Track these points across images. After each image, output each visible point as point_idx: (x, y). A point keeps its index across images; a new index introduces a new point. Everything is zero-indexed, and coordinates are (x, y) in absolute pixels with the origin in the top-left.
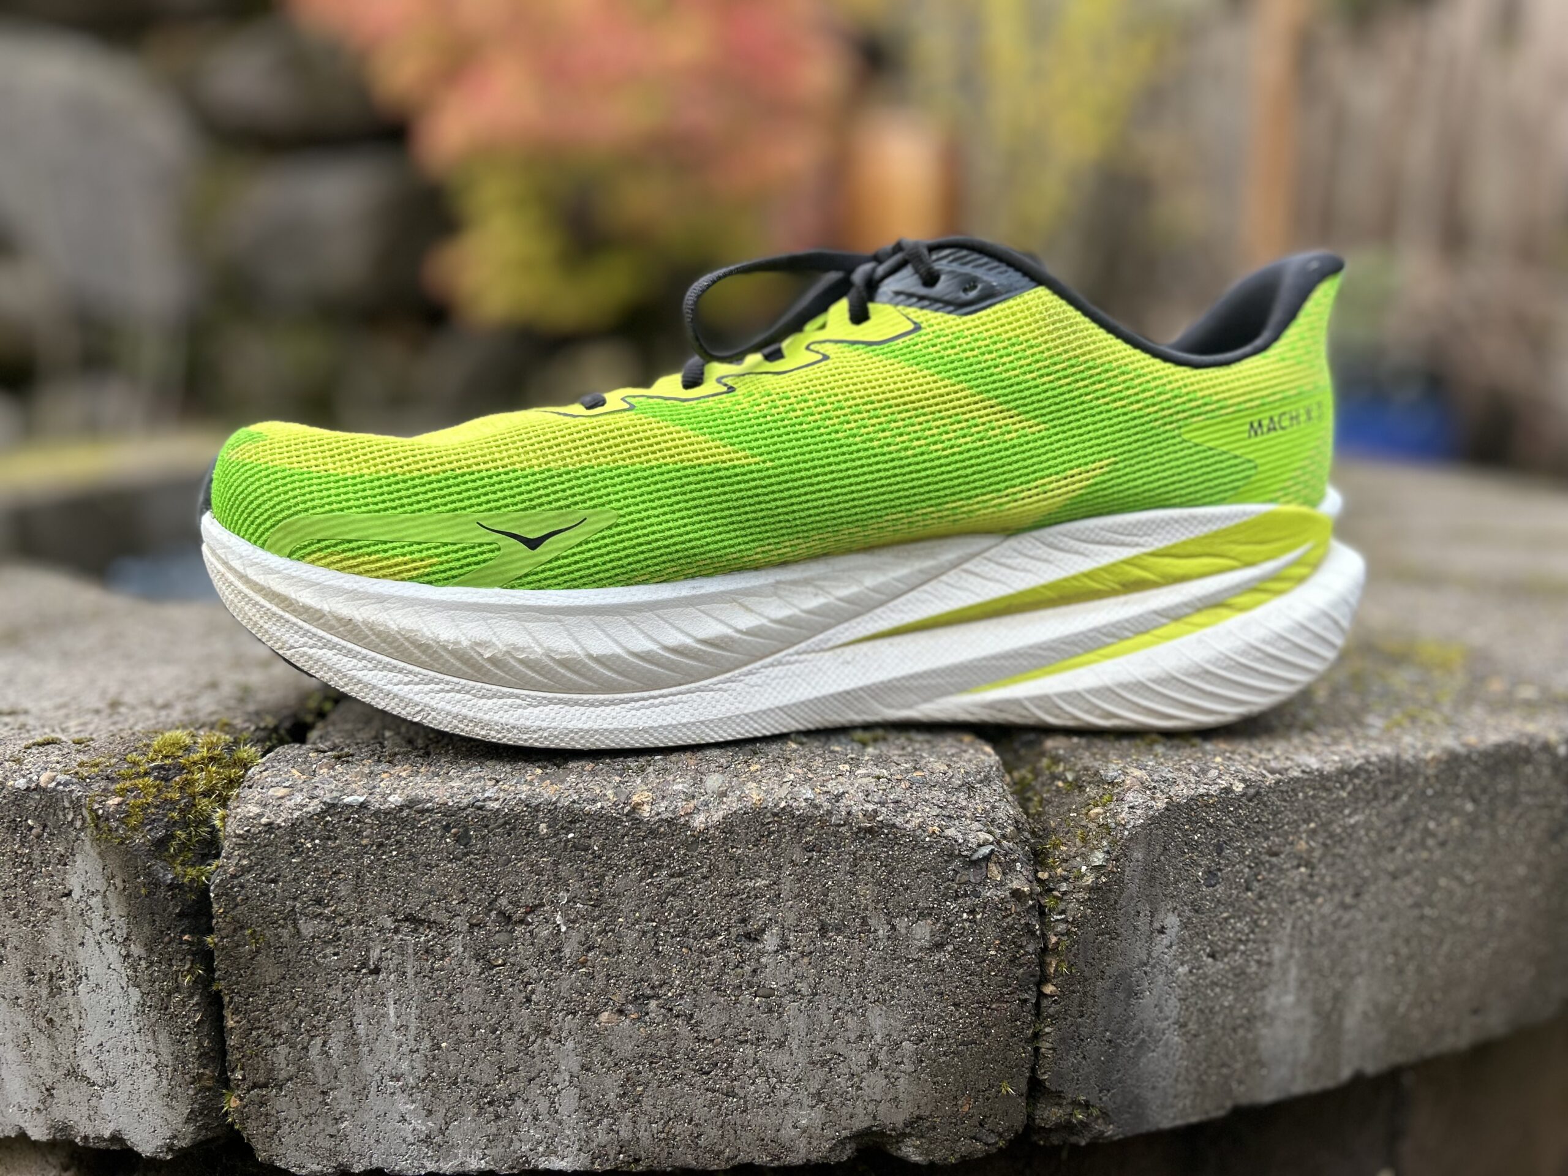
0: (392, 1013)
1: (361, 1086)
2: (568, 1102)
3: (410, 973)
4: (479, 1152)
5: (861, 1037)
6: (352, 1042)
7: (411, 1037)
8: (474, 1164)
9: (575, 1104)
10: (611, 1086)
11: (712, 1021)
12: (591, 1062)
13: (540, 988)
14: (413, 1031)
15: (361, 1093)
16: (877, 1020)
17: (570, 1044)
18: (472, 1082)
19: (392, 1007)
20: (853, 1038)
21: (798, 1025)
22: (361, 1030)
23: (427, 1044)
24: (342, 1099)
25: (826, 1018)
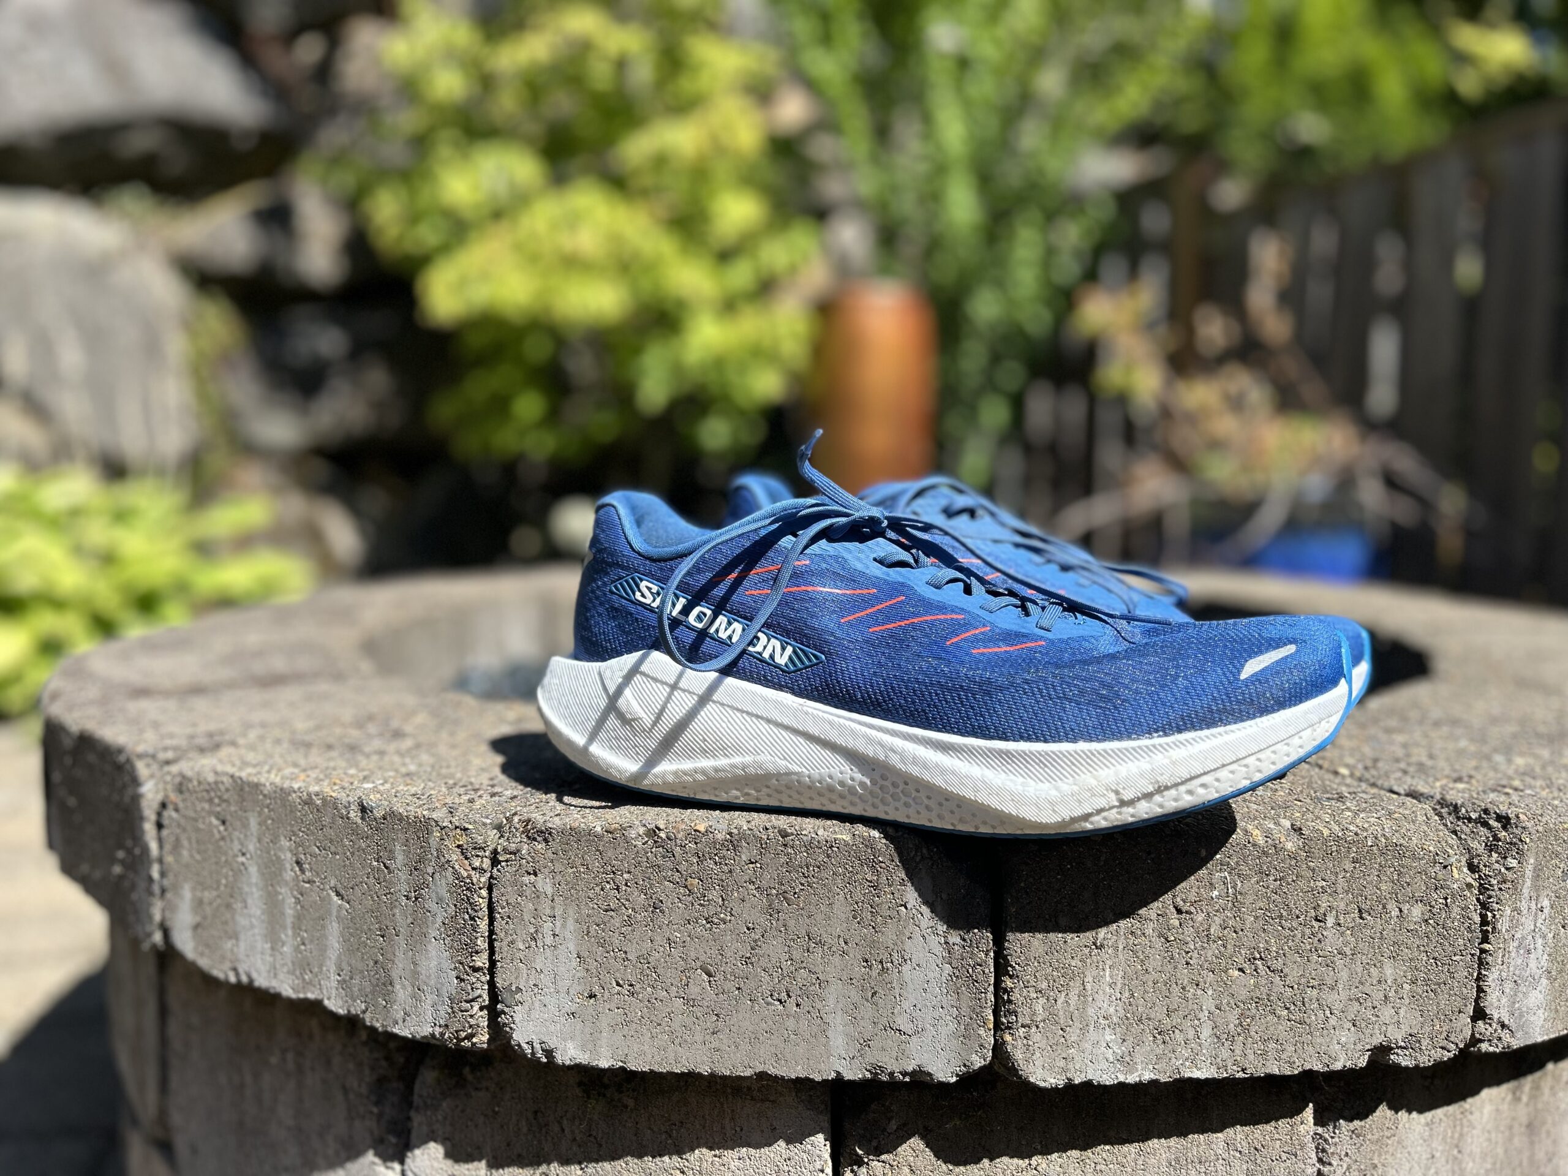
0: (1107, 974)
1: (1084, 1023)
2: (1206, 1032)
3: (1121, 947)
4: (1151, 1067)
5: (1379, 982)
6: (1083, 995)
7: (1118, 991)
8: (1147, 1076)
9: (1210, 1031)
10: (1233, 1017)
11: (1293, 974)
12: (1221, 1003)
13: (1195, 955)
14: (1119, 986)
15: (1084, 1030)
16: (1389, 971)
17: (1210, 992)
18: (1149, 1019)
19: (1108, 970)
20: (1375, 982)
21: (1344, 975)
22: (1088, 987)
23: (1127, 994)
24: (1073, 1035)
25: (1359, 969)
